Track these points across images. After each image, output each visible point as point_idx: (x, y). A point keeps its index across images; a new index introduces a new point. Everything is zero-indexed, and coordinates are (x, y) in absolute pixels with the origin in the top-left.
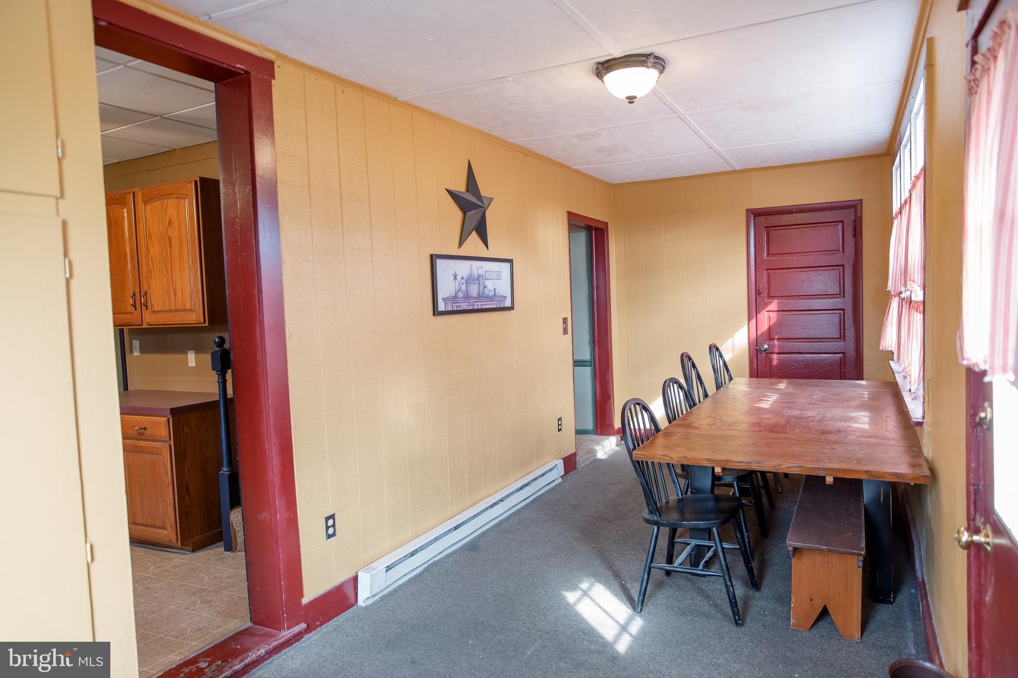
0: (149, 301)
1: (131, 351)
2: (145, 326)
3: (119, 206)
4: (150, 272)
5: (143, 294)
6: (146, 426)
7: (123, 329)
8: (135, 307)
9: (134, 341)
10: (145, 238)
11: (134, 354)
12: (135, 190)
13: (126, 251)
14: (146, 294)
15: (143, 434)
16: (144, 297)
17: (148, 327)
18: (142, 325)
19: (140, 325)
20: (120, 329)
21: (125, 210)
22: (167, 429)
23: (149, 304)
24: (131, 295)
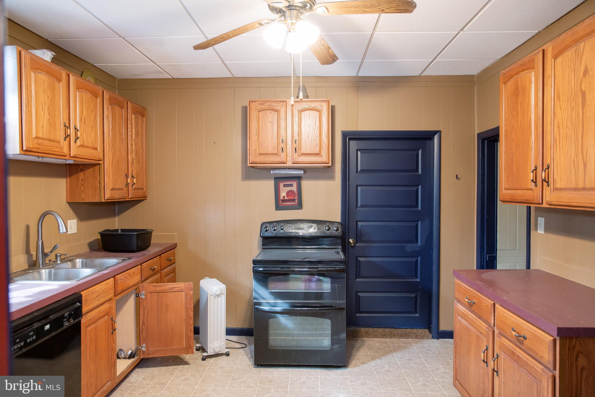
0: (551, 175)
1: (536, 229)
2: (545, 205)
3: (527, 71)
4: (555, 140)
5: (545, 167)
6: (526, 336)
7: (530, 207)
8: (535, 183)
9: (539, 218)
10: (553, 100)
11: (539, 232)
12: (544, 47)
13: (531, 120)
14: (548, 168)
15: (522, 343)
16: (545, 171)
17: (549, 206)
18: (542, 203)
19: (539, 204)
20: (527, 206)
21: (533, 73)
22: (551, 353)
23: (551, 180)
24: (533, 168)
